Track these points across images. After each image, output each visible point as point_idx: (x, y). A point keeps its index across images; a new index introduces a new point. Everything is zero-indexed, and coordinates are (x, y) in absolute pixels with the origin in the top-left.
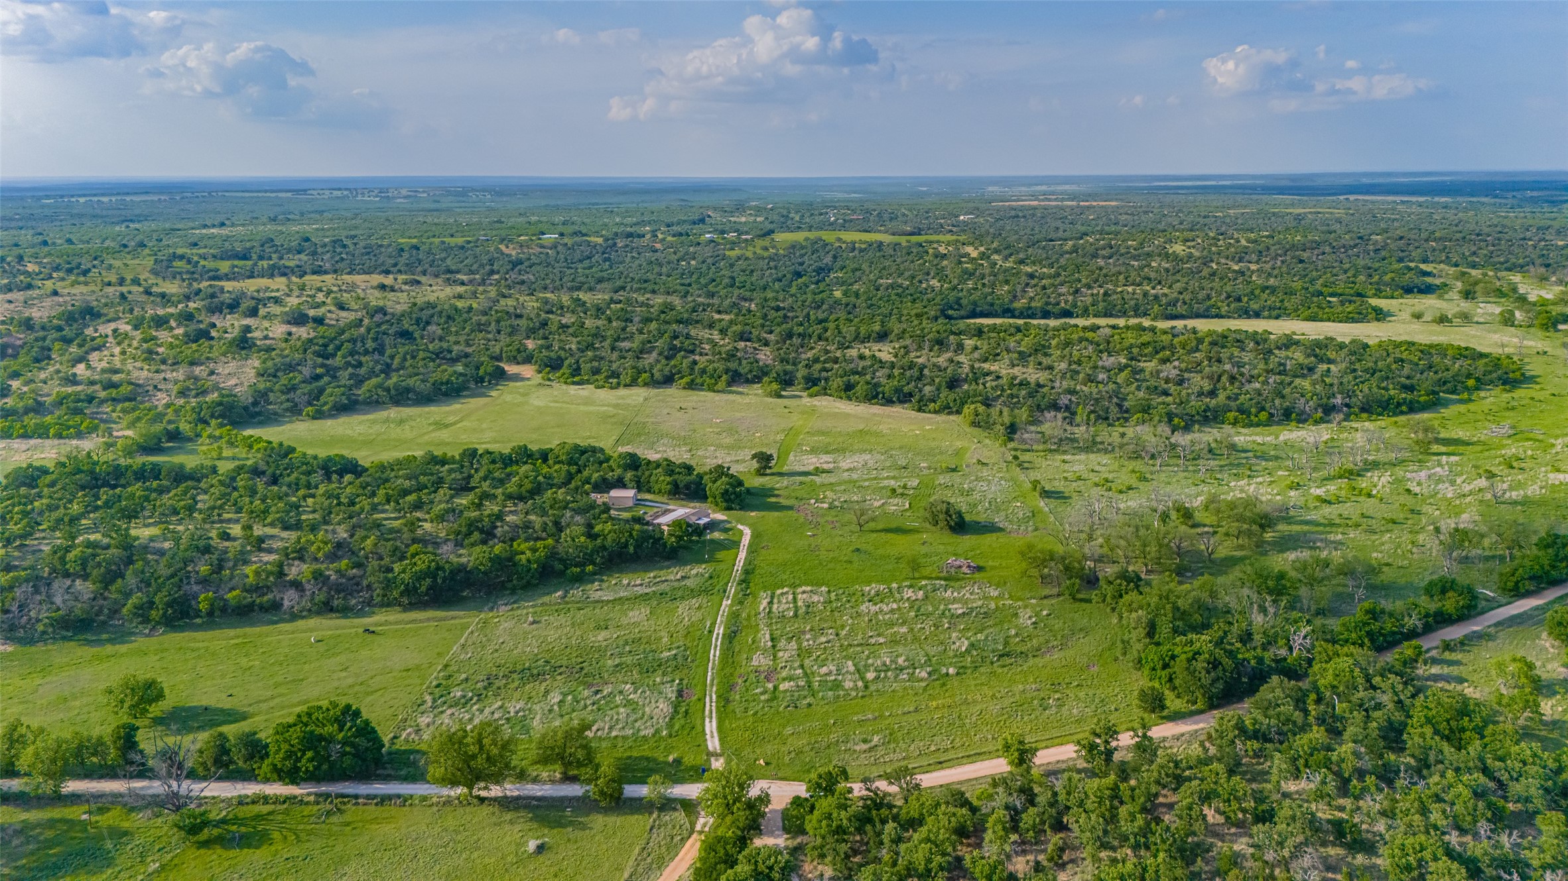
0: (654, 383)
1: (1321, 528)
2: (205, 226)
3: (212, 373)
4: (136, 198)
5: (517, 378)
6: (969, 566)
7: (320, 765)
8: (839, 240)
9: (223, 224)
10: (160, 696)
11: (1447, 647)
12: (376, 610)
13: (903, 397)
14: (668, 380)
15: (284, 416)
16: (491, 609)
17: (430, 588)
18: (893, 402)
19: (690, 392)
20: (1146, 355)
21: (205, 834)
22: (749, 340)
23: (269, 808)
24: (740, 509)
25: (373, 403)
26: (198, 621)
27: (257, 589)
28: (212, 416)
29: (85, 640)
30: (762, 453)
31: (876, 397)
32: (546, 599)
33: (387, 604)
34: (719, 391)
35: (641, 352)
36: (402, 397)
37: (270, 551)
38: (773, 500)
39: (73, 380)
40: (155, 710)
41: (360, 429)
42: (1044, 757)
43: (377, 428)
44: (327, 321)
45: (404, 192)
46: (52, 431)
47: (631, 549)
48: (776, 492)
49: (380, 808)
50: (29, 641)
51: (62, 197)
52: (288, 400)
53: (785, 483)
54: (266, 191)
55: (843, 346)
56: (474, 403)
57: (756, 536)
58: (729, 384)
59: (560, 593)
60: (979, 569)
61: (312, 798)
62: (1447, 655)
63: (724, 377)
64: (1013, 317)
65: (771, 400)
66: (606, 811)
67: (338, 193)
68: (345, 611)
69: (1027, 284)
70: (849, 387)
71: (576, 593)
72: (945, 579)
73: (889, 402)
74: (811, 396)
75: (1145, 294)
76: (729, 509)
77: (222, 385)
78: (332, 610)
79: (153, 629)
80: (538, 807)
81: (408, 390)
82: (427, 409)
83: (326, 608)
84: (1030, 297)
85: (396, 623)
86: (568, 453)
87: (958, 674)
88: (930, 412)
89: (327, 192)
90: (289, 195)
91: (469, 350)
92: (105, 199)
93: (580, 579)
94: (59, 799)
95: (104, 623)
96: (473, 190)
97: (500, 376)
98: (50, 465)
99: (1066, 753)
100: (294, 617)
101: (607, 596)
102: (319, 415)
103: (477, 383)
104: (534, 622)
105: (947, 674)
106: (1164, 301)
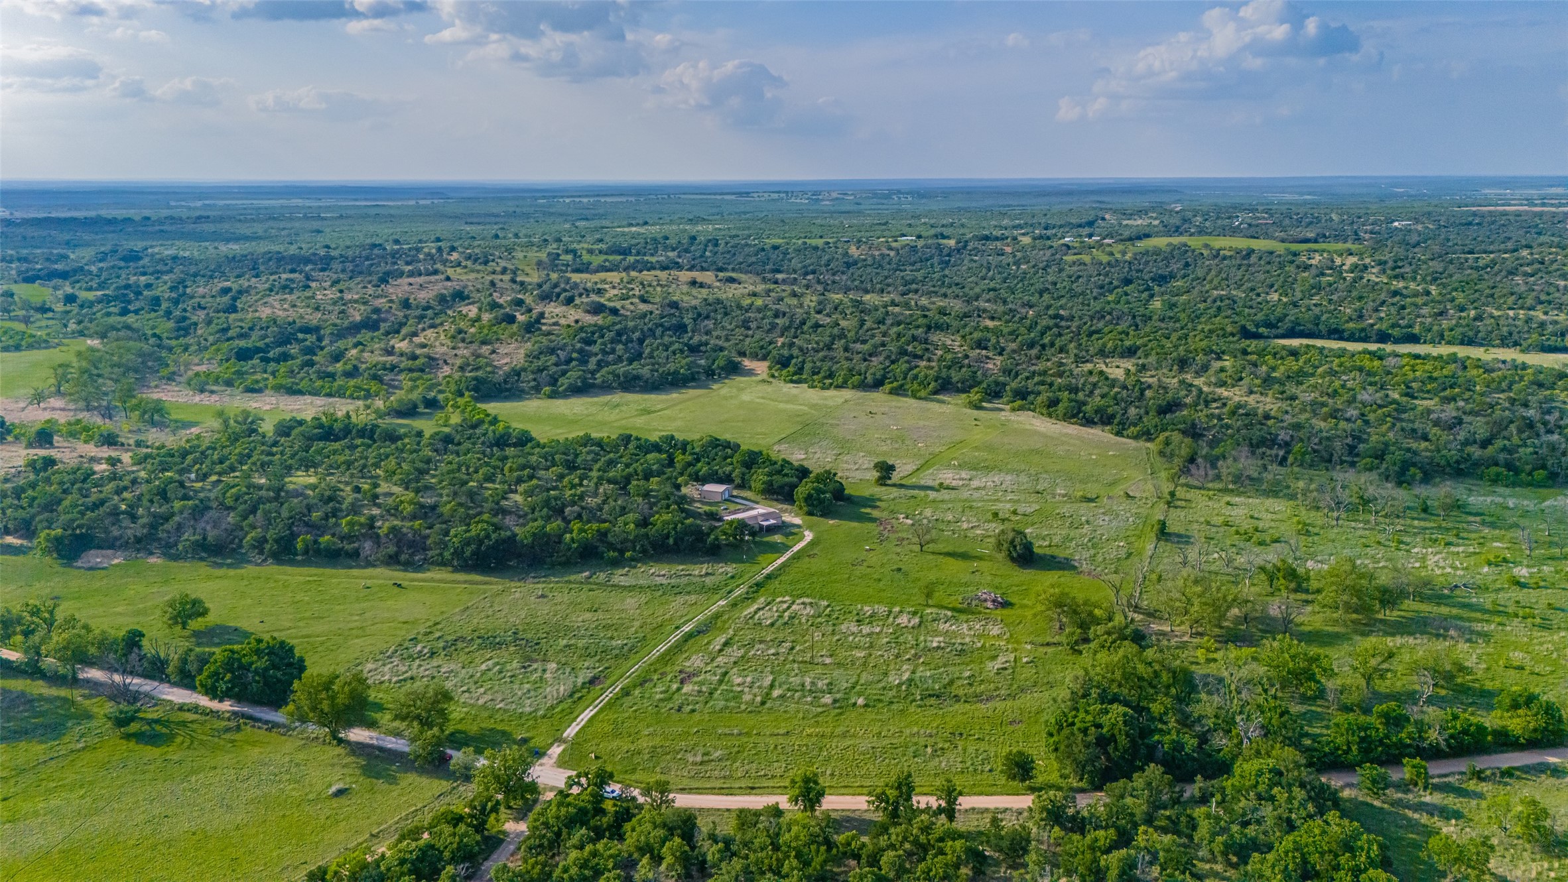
0: (863, 386)
1: (1478, 615)
2: (631, 225)
3: (493, 352)
4: (609, 200)
5: (750, 373)
6: (994, 601)
7: (233, 688)
8: (1206, 246)
9: (646, 223)
10: (204, 613)
11: (1479, 776)
12: (431, 567)
13: (1103, 419)
14: (878, 384)
15: (528, 393)
16: (519, 580)
17: (473, 553)
18: (1095, 423)
19: (894, 397)
20: (1428, 392)
21: (134, 727)
22: (986, 348)
23: (195, 717)
24: (821, 516)
25: (606, 388)
26: (299, 558)
27: (349, 538)
28: (467, 389)
29: (215, 563)
30: (884, 463)
31: (1074, 416)
32: (572, 578)
33: (443, 564)
34: (920, 398)
35: (870, 355)
36: (630, 384)
37: (379, 506)
38: (868, 510)
39: (390, 352)
40: (196, 624)
41: (577, 410)
42: (832, 803)
43: (593, 410)
44: (622, 312)
45: (834, 195)
46: (348, 393)
47: (671, 541)
48: (878, 504)
49: (267, 733)
50: (176, 558)
51: (554, 197)
52: (535, 380)
53: (896, 494)
54: (715, 194)
55: (1079, 360)
56: (692, 393)
57: (812, 544)
58: (936, 392)
59: (587, 573)
60: (1006, 605)
61: (227, 715)
62: (1472, 785)
63: (933, 384)
64: (1341, 339)
65: (969, 411)
66: (422, 771)
67: (775, 196)
68: (409, 565)
69: (1383, 303)
70: (1053, 403)
71: (602, 576)
72: (953, 609)
73: (1089, 422)
74: (1013, 410)
75: (1528, 320)
76: (810, 514)
77: (496, 363)
78: (398, 563)
79: (265, 560)
80: (377, 757)
81: (637, 378)
82: (646, 396)
83: (393, 560)
84: (1382, 319)
85: (440, 581)
86: (703, 446)
87: (866, 706)
88: (1128, 437)
89: (766, 195)
90: (733, 197)
91: (726, 345)
92: (585, 200)
93: (616, 563)
94: (75, 682)
95: (234, 550)
96: (899, 192)
97: (733, 369)
98: (309, 419)
99: (857, 803)
100: (369, 564)
101: (624, 581)
102: (554, 395)
103: (708, 375)
104: (543, 596)
105: (855, 704)
106: (1550, 328)
